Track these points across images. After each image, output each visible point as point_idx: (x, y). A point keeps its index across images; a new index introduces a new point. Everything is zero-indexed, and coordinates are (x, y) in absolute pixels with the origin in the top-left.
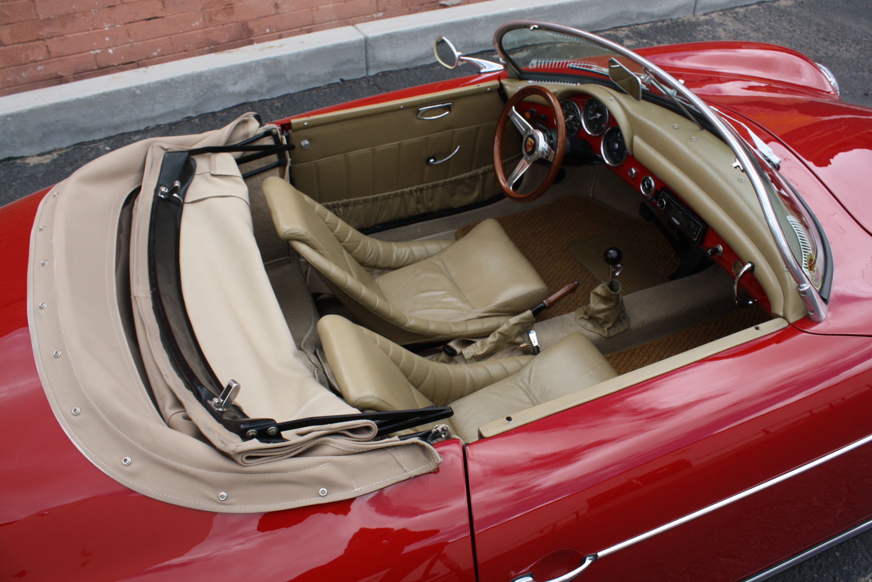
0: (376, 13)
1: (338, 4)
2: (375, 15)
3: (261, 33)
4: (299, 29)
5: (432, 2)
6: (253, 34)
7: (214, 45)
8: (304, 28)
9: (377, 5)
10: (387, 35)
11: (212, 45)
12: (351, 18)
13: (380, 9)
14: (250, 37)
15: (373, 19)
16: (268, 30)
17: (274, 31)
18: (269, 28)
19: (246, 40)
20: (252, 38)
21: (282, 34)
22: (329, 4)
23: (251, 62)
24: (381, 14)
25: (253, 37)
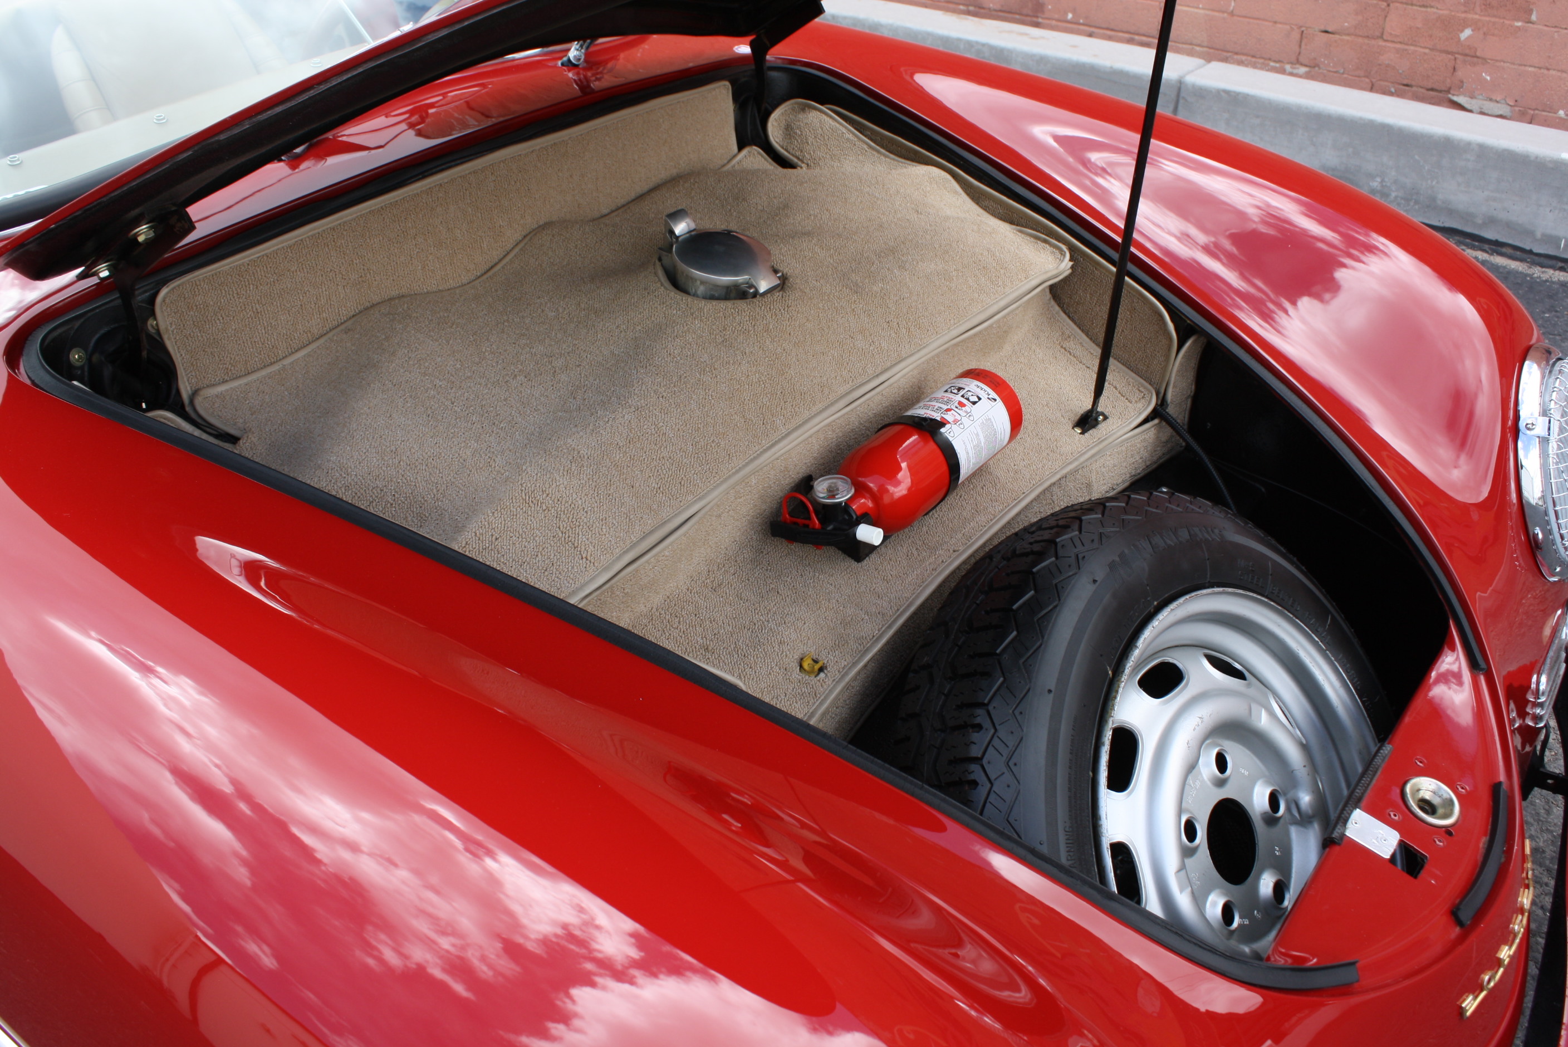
0: (1291, 63)
1: (1217, 14)
2: (1288, 67)
3: (1056, 16)
4: (1127, 36)
5: (1432, 90)
6: (1043, 12)
7: (975, 6)
8: (1136, 37)
9: (1300, 46)
10: (1227, 92)
11: (972, 5)
12: (1236, 54)
13: (1302, 59)
14: (1037, 17)
15: (1283, 71)
16: (1070, 16)
17: (1081, 21)
18: (1074, 12)
19: (1029, 19)
20: (1040, 20)
21: (1093, 32)
22: (1198, 8)
23: (959, 40)
24: (1303, 70)
25: (1042, 18)
